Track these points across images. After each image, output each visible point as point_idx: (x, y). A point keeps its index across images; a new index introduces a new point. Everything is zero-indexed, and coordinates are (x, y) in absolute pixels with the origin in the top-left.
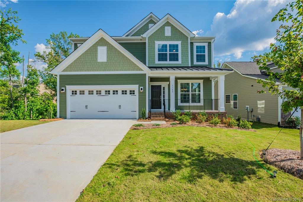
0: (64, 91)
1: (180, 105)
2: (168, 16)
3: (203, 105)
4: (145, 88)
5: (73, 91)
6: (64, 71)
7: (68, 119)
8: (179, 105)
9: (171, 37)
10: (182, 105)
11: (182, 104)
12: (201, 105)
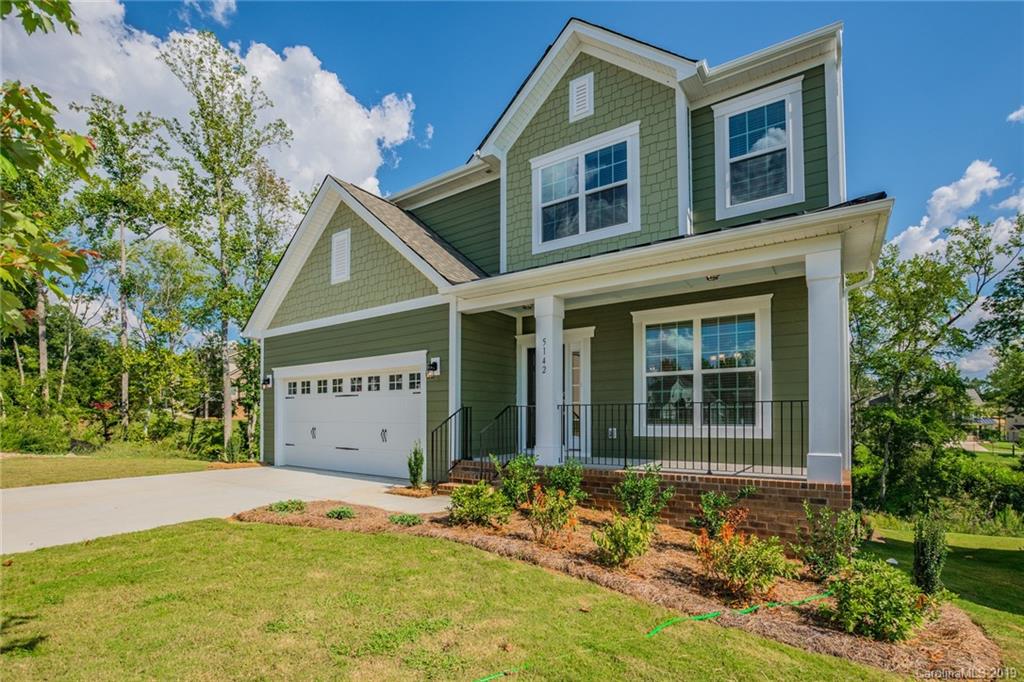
0: (270, 386)
1: (643, 434)
2: (575, 26)
3: (768, 435)
4: (445, 361)
5: (290, 384)
6: (272, 325)
7: (278, 467)
8: (636, 434)
9: (594, 117)
10: (651, 435)
11: (651, 427)
12: (758, 436)
